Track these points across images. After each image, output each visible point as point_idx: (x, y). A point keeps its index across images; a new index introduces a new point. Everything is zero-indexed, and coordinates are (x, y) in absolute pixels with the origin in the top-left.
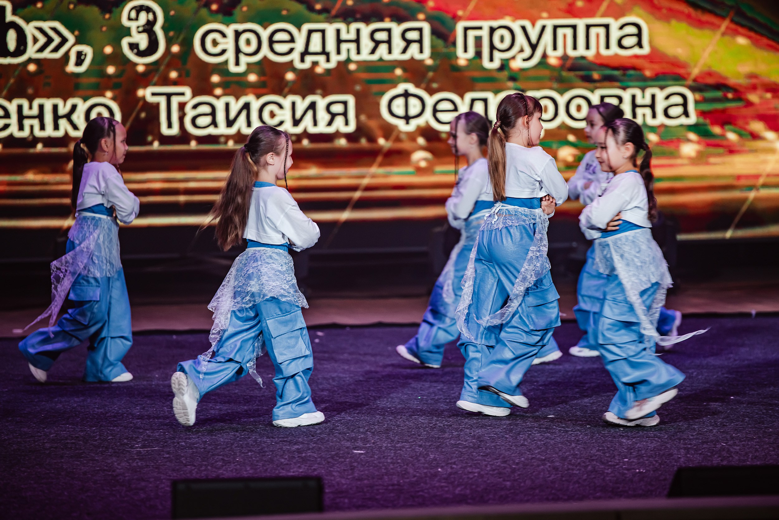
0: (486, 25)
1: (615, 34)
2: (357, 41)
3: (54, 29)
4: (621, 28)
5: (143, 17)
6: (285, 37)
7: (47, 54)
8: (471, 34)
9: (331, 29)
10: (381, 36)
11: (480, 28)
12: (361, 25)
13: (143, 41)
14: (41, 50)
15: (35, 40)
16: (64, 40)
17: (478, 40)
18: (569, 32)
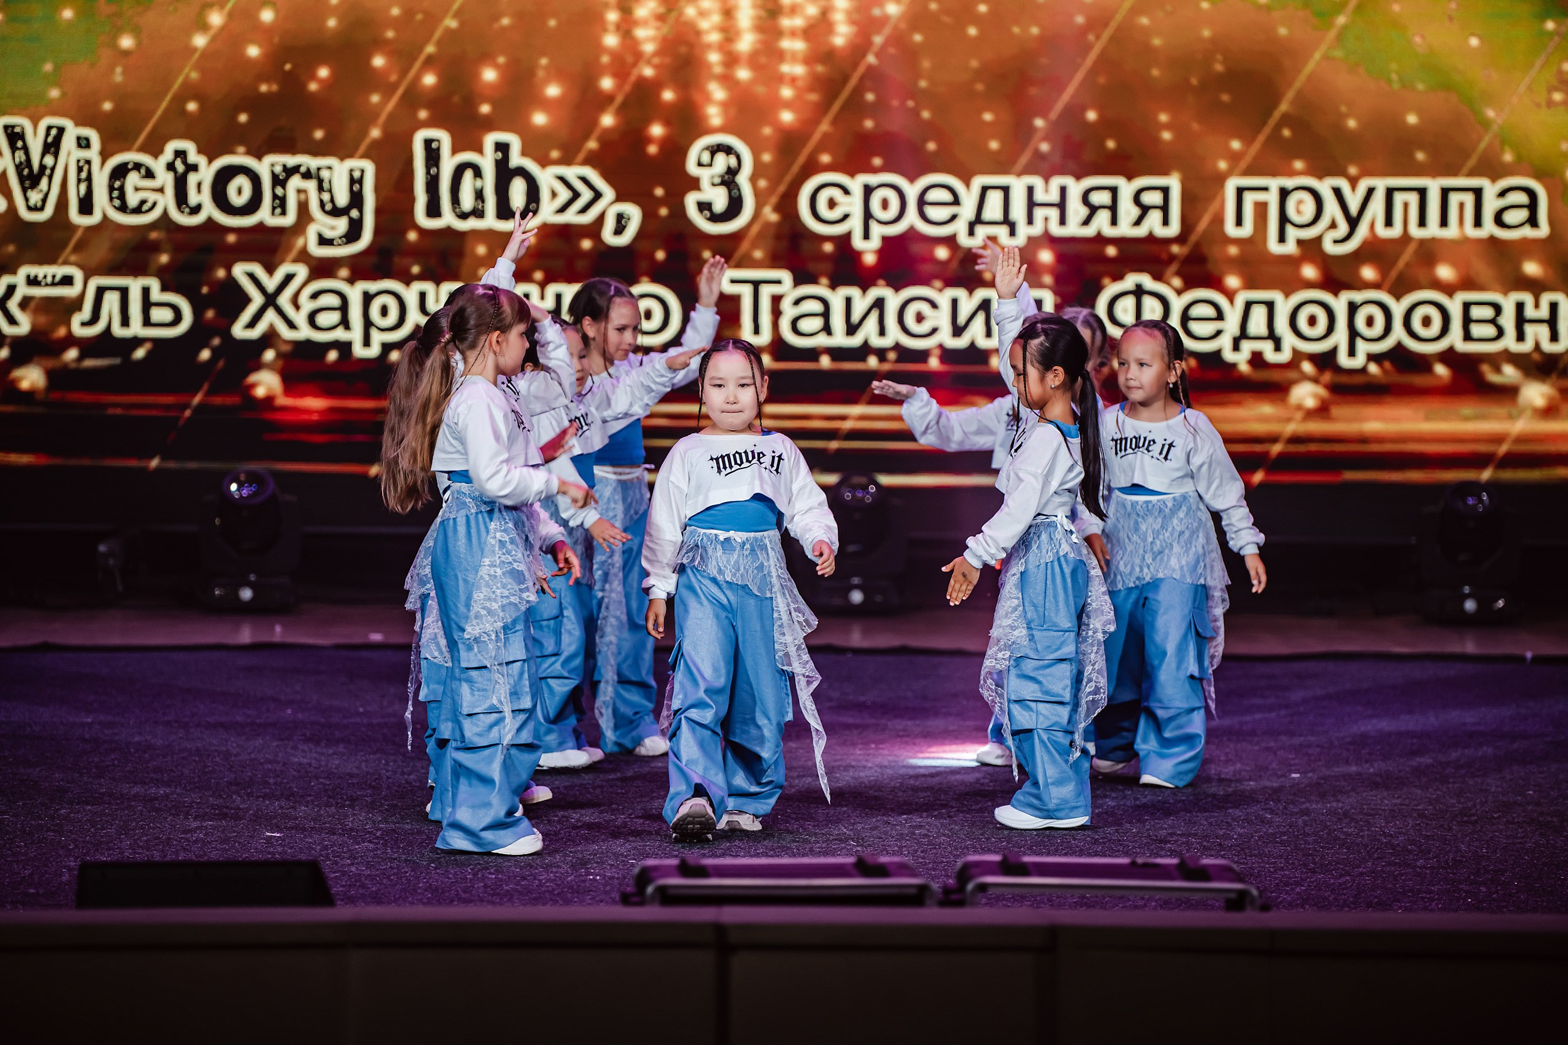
0: (1275, 184)
1: (1491, 204)
2: (1062, 206)
3: (584, 180)
4: (1502, 194)
5: (722, 162)
6: (946, 196)
7: (571, 217)
8: (1249, 199)
9: (1018, 186)
10: (1098, 198)
11: (1266, 189)
12: (1069, 181)
13: (719, 199)
14: (562, 210)
15: (554, 194)
16: (598, 195)
17: (1261, 209)
18: (1413, 199)
